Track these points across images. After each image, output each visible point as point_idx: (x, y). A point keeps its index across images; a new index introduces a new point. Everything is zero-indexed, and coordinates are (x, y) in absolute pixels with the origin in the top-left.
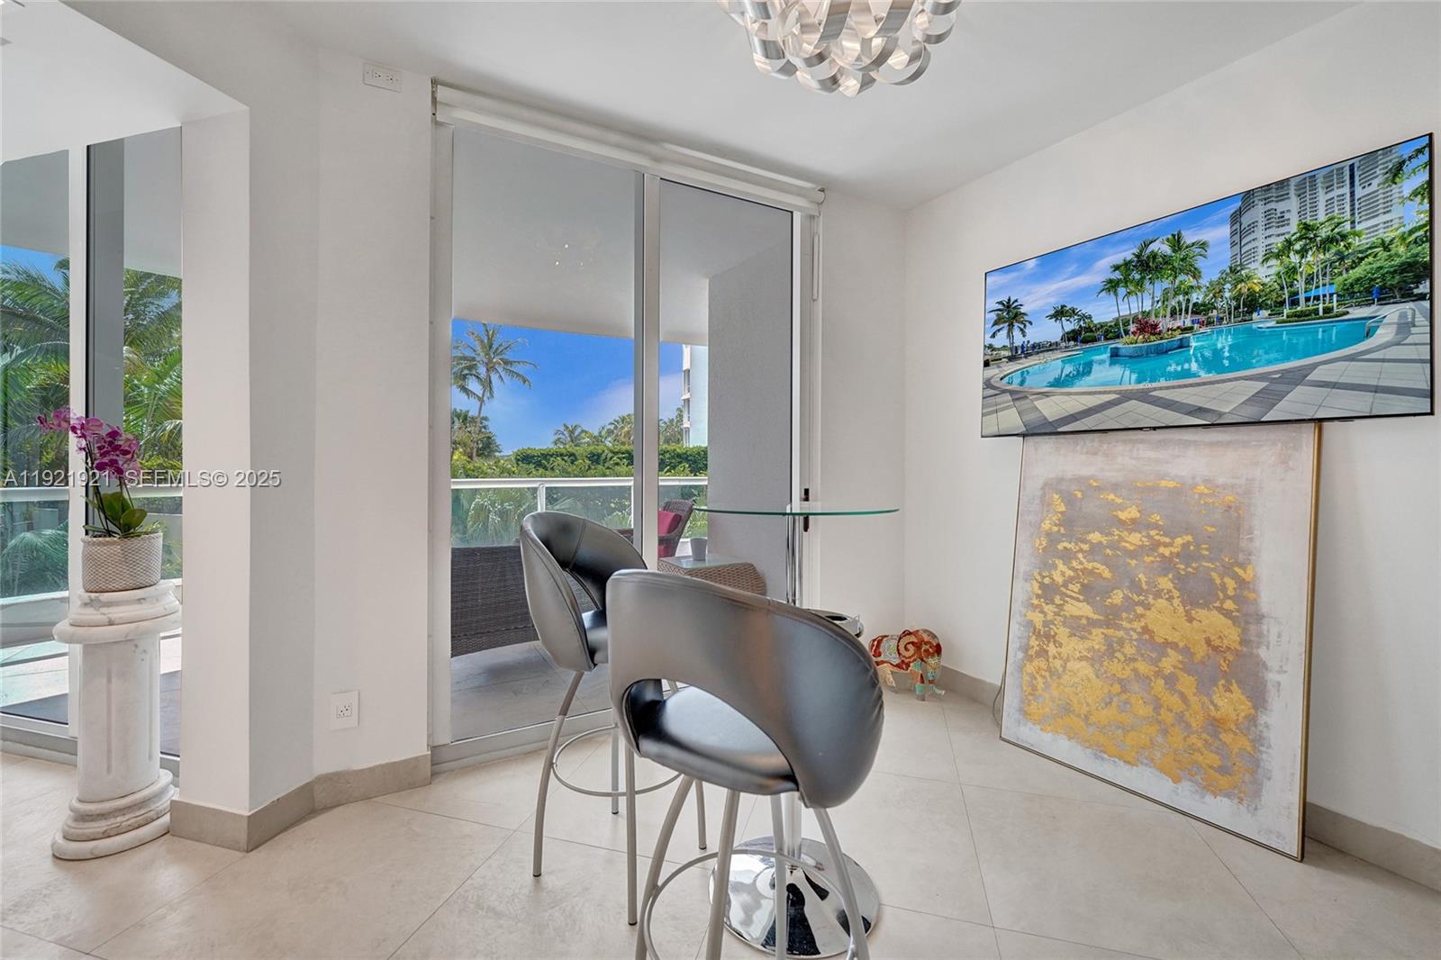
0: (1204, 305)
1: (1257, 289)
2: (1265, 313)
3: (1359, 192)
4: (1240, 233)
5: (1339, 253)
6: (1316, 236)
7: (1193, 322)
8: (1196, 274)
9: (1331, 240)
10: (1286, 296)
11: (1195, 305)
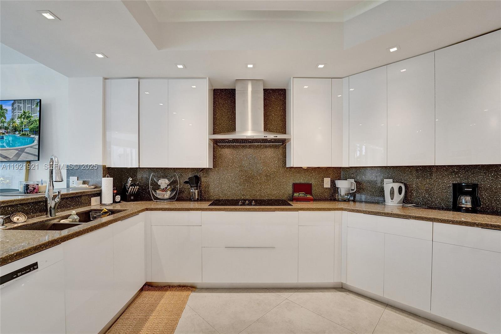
0: (7, 127)
1: (17, 126)
2: (18, 132)
3: (32, 107)
4: (14, 109)
5: (29, 121)
6: (26, 115)
7: (5, 132)
8: (5, 119)
9: (28, 117)
10: (21, 129)
11: (5, 126)
